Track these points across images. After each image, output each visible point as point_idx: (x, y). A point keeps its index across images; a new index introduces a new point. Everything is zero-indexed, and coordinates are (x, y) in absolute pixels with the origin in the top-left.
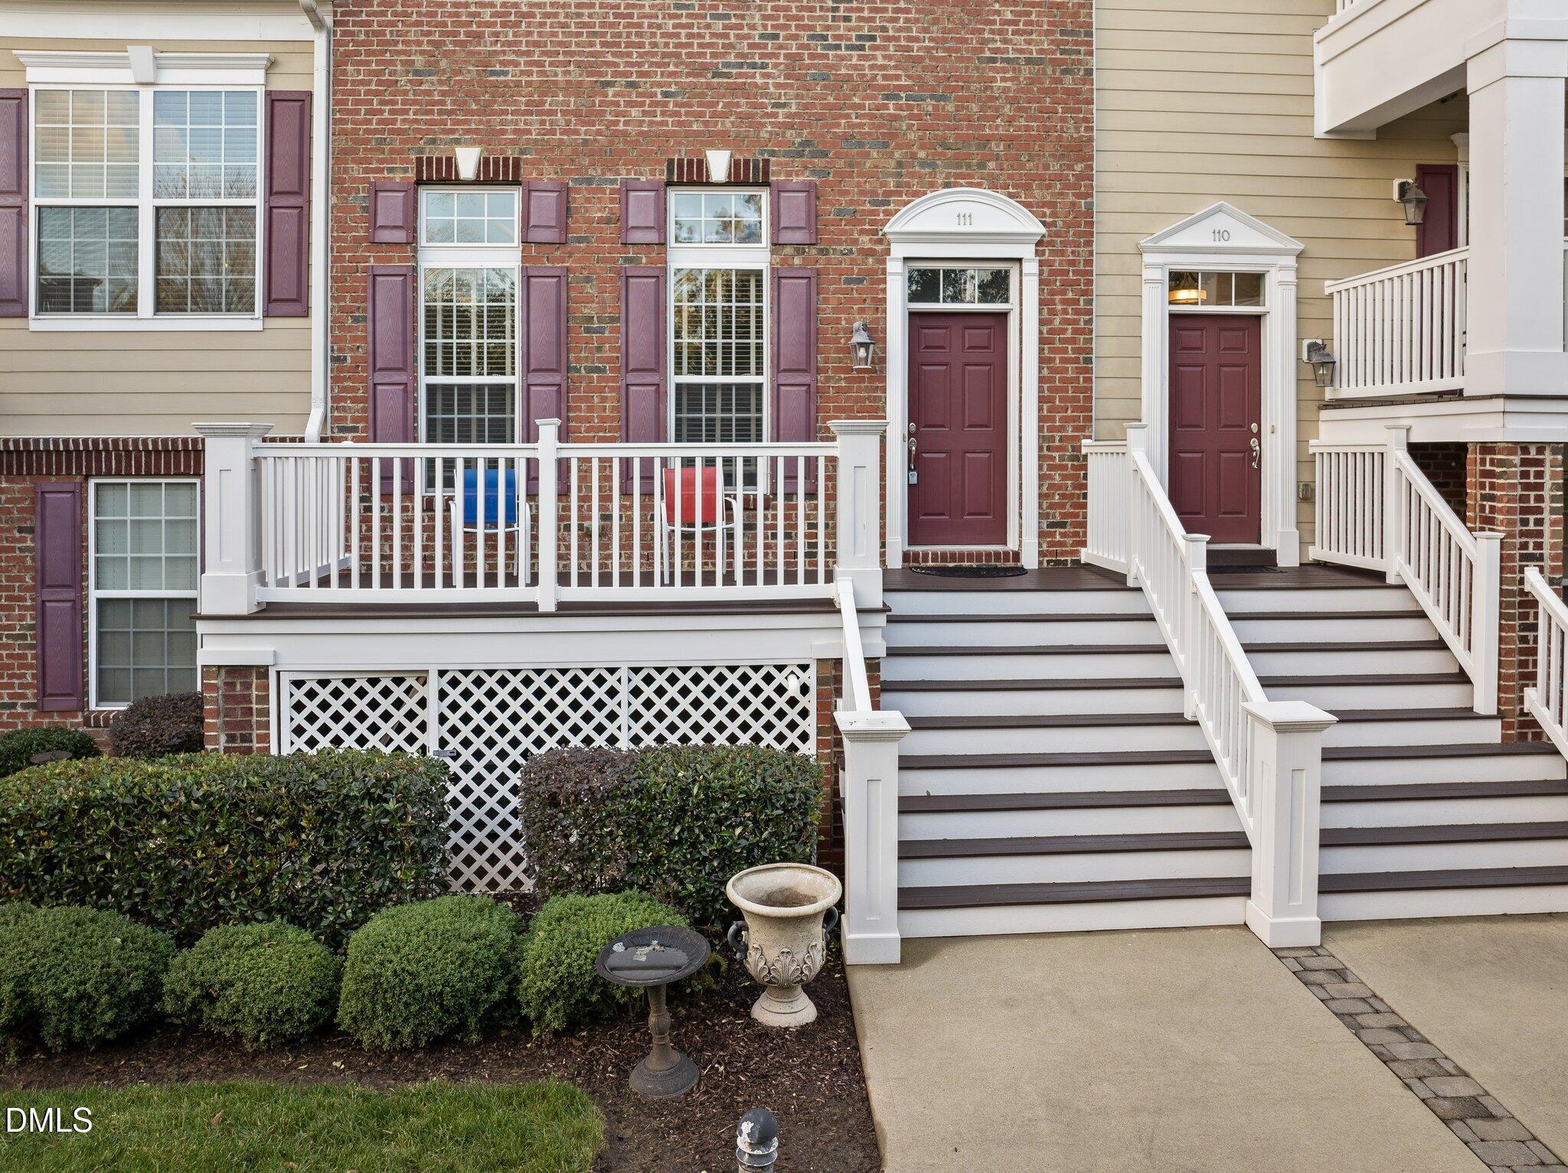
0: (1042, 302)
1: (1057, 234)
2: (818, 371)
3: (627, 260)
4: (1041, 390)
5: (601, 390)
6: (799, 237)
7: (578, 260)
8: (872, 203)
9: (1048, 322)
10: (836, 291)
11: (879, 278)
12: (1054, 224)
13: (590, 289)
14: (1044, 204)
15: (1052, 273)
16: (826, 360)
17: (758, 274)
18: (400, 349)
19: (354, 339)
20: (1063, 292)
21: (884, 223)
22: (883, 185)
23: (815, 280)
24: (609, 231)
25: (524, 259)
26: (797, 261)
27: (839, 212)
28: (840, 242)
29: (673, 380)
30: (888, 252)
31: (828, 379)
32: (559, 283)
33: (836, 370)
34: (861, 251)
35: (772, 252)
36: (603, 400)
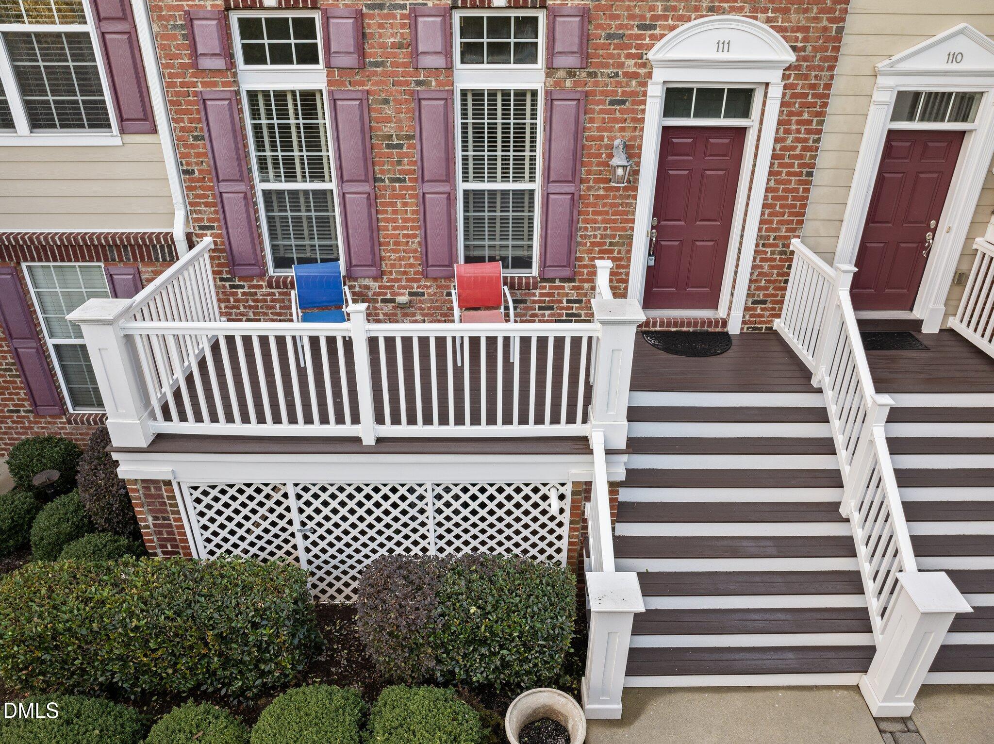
0: (780, 123)
1: (805, 59)
2: (582, 181)
3: (419, 83)
4: (766, 198)
5: (403, 197)
6: (572, 61)
7: (376, 84)
8: (640, 27)
9: (784, 140)
10: (602, 111)
11: (640, 98)
12: (804, 49)
13: (389, 110)
14: (799, 29)
15: (794, 96)
16: (589, 172)
17: (534, 93)
18: (235, 164)
19: (198, 155)
20: (800, 114)
21: (650, 47)
22: (652, 8)
23: (584, 101)
24: (402, 56)
25: (330, 83)
26: (568, 83)
27: (609, 36)
28: (607, 66)
29: (462, 186)
30: (650, 75)
31: (589, 189)
32: (361, 105)
33: (597, 181)
34: (626, 74)
35: (548, 75)
36: (405, 204)
